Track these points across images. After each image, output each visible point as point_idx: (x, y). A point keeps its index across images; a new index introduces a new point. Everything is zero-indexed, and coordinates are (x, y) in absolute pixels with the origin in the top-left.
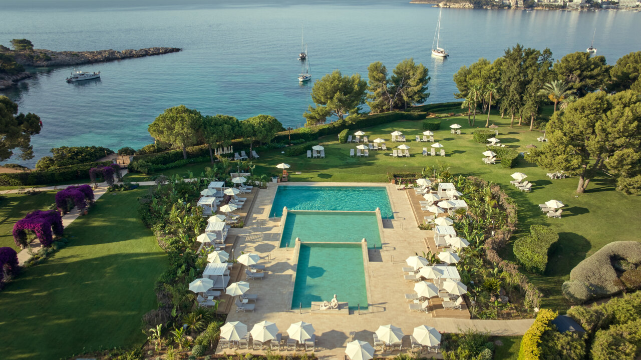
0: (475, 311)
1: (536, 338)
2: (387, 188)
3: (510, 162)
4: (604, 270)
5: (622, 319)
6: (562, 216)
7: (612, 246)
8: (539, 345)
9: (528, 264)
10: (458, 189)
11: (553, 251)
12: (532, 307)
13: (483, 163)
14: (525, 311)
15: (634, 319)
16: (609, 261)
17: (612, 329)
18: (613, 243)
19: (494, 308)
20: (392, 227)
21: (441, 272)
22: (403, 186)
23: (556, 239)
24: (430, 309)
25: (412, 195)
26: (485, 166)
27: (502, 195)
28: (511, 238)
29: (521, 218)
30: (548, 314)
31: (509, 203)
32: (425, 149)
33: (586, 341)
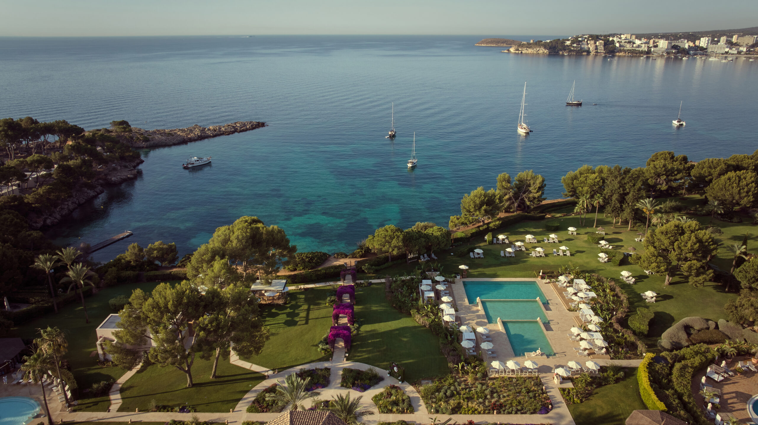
0: (612, 355)
1: (646, 365)
2: (537, 282)
3: (618, 262)
4: (680, 334)
5: (688, 358)
6: (656, 301)
7: (686, 320)
8: (647, 368)
9: (638, 331)
10: (587, 283)
11: (652, 323)
12: (642, 354)
13: (599, 262)
14: (638, 355)
15: (694, 358)
16: (683, 329)
17: (683, 362)
18: (686, 318)
19: (622, 353)
20: (550, 310)
21: (593, 335)
22: (548, 281)
23: (653, 316)
24: (589, 355)
25: (556, 287)
26: (600, 264)
27: (617, 287)
28: (626, 316)
29: (631, 303)
30: (651, 355)
31: (622, 294)
32: (555, 250)
33: (670, 367)
